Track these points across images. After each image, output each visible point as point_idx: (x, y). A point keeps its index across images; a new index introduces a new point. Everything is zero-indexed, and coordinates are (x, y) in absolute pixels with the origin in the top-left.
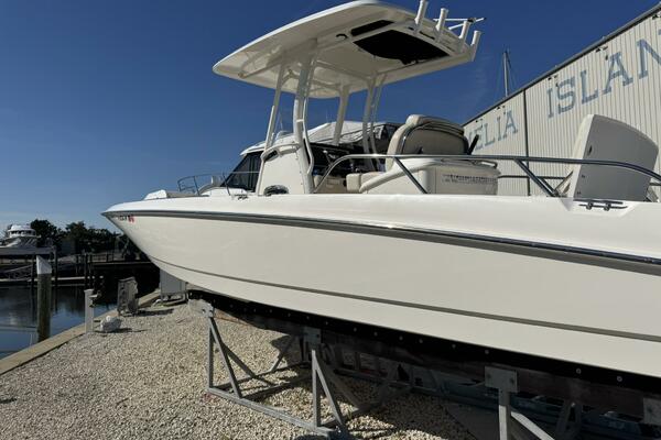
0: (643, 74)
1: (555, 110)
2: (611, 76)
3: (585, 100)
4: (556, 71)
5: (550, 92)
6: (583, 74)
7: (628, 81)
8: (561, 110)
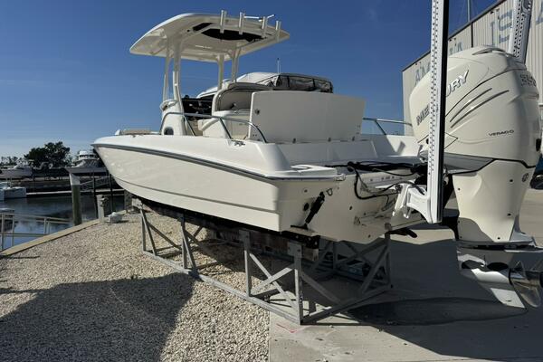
1: (497, 40)
4: (497, 5)
5: (492, 24)
8: (501, 40)
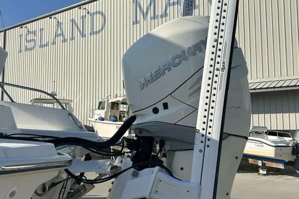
0: (73, 38)
1: (23, 48)
2: (57, 35)
3: (42, 46)
4: (25, 24)
5: (21, 36)
6: (41, 30)
7: (65, 41)
8: (27, 49)
